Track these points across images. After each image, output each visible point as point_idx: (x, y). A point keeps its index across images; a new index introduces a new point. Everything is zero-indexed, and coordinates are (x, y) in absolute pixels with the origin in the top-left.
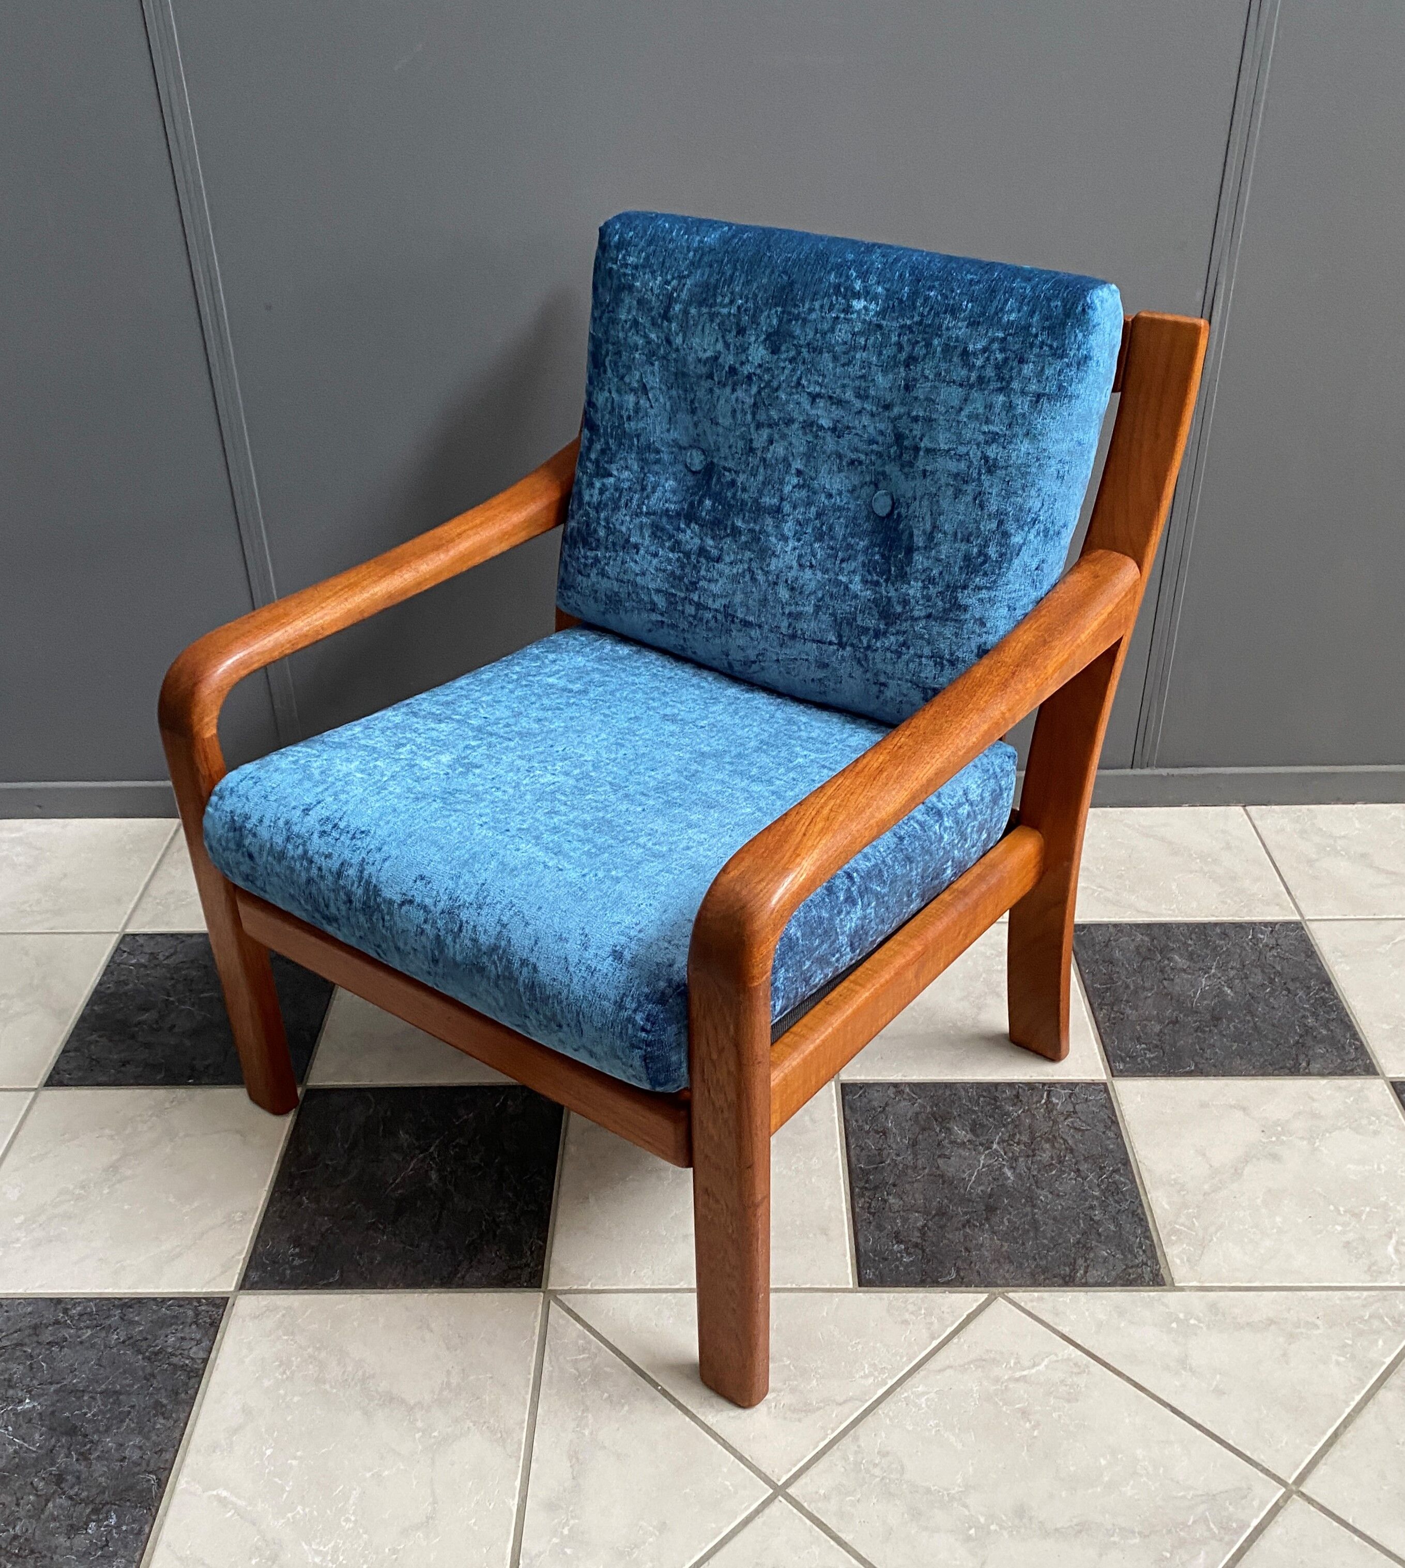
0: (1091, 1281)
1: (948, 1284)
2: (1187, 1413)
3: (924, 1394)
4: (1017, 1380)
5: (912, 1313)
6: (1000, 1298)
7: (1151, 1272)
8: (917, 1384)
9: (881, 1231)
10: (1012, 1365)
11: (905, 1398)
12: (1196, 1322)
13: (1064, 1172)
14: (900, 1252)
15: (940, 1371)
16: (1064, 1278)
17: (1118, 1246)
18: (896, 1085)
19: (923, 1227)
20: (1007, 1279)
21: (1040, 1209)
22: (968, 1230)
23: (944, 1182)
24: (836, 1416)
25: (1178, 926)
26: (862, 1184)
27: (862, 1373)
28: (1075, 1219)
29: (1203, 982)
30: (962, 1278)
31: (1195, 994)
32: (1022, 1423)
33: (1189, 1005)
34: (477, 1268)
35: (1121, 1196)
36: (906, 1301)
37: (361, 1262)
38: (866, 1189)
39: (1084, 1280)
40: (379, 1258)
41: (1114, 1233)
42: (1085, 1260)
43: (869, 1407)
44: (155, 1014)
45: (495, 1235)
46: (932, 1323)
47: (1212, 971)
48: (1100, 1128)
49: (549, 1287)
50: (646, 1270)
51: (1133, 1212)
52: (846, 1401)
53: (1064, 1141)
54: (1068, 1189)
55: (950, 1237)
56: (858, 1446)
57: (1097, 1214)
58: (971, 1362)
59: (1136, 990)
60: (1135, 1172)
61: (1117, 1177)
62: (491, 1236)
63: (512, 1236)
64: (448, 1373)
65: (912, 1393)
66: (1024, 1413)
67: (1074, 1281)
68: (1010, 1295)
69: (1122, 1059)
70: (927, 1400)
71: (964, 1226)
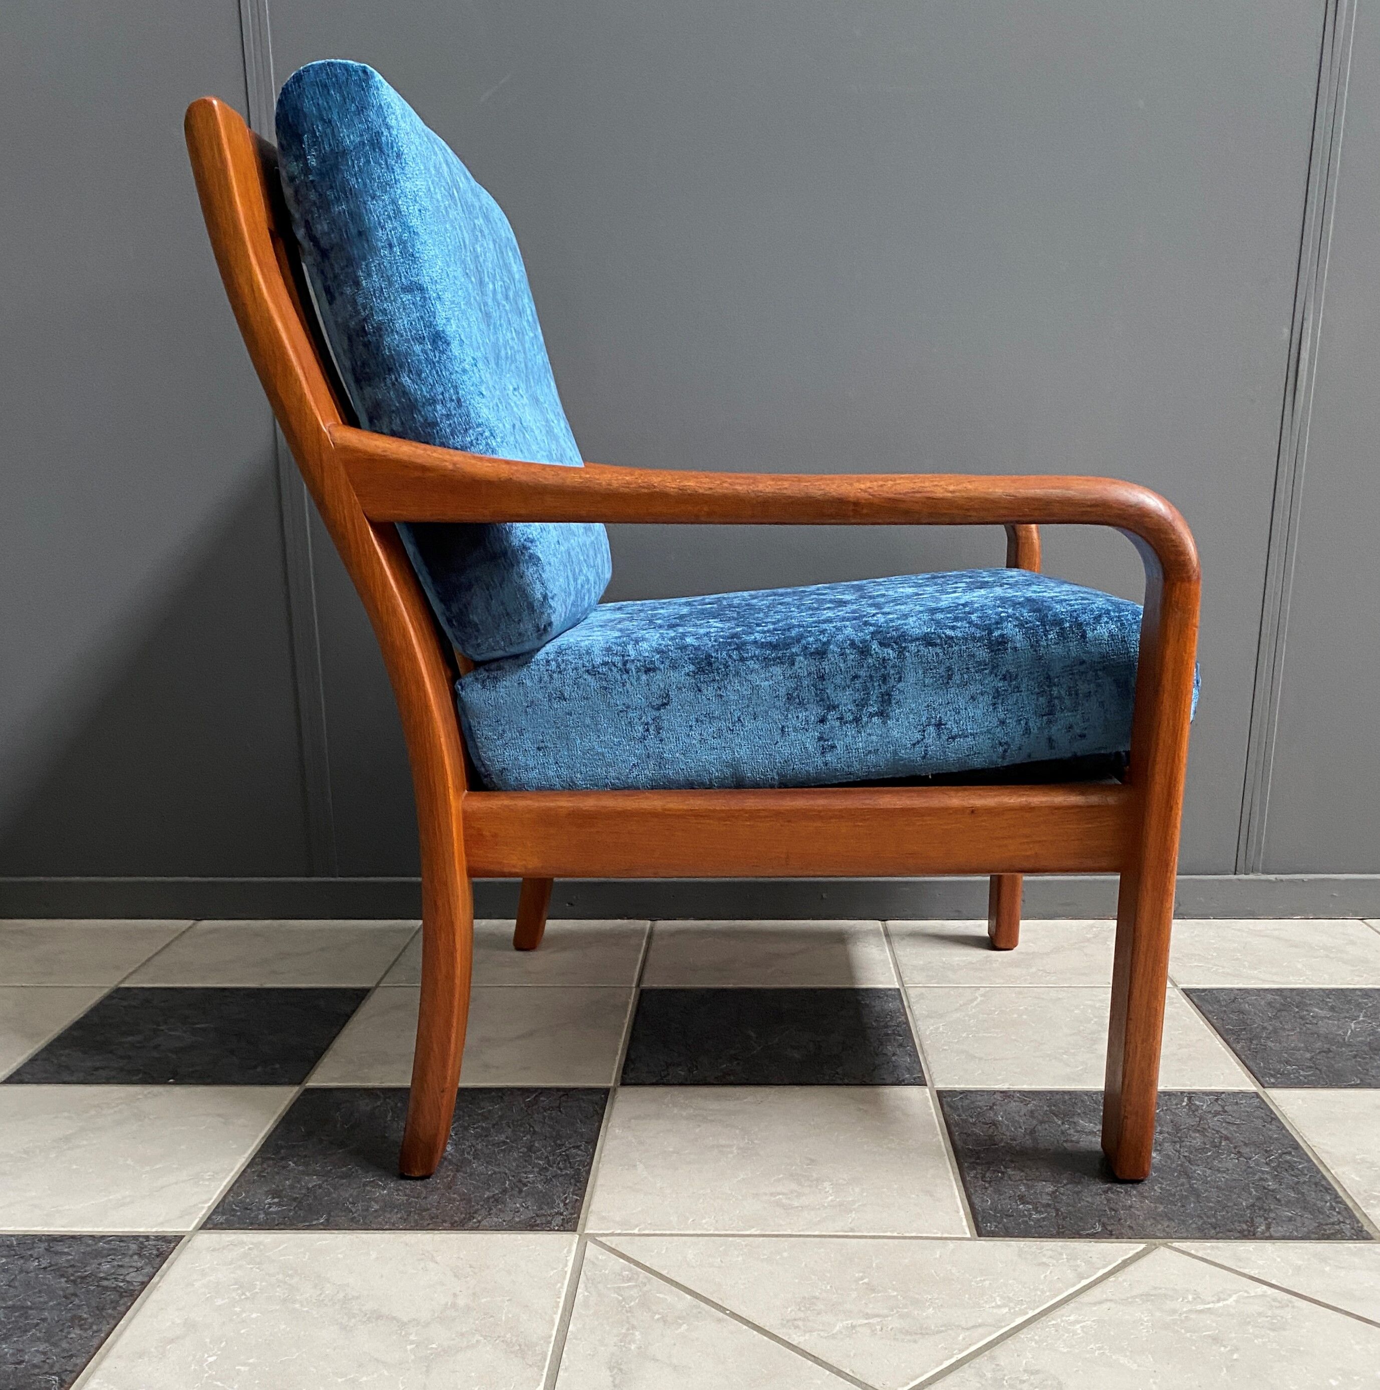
0: (1273, 1233)
1: (1093, 1236)
3: (1078, 1321)
4: (1200, 1312)
5: (1052, 1257)
6: (1162, 1248)
7: (1353, 1229)
8: (1069, 1314)
9: (1001, 1195)
10: (1191, 1299)
11: (1055, 1325)
13: (1223, 1154)
14: (1029, 1210)
15: (1095, 1304)
16: (1241, 1233)
17: (1305, 1208)
18: (1002, 1092)
19: (1054, 1192)
20: (1168, 1233)
21: (1197, 1180)
22: (1110, 1195)
24: (964, 1339)
25: (1312, 990)
26: (973, 1160)
27: (993, 1304)
28: (1245, 1188)
29: (1353, 1026)
30: (1111, 1231)
31: (1345, 1033)
32: (1214, 1347)
33: (1341, 1041)
34: (497, 1216)
35: (1296, 1171)
36: (1041, 1248)
37: (354, 1210)
38: (977, 1164)
39: (1267, 1234)
40: (376, 1207)
41: (1298, 1199)
42: (1266, 1219)
43: (1006, 1332)
44: (139, 1038)
45: (520, 1191)
46: (1078, 1266)
47: (1361, 1019)
48: (1259, 1123)
49: (586, 1232)
50: (707, 1219)
51: (1316, 1184)
52: (974, 1327)
53: (1218, 1132)
54: (1230, 1166)
55: (1089, 1199)
56: (997, 1365)
57: (1271, 1184)
58: (1136, 1297)
59: (1275, 1031)
60: (1310, 1154)
61: (1288, 1158)
62: (515, 1192)
63: (541, 1192)
64: (455, 1295)
65: (1062, 1321)
66: (1215, 1340)
67: (1254, 1235)
68: (1177, 1244)
69: (1272, 1076)
70: (1084, 1327)
71: (1105, 1192)
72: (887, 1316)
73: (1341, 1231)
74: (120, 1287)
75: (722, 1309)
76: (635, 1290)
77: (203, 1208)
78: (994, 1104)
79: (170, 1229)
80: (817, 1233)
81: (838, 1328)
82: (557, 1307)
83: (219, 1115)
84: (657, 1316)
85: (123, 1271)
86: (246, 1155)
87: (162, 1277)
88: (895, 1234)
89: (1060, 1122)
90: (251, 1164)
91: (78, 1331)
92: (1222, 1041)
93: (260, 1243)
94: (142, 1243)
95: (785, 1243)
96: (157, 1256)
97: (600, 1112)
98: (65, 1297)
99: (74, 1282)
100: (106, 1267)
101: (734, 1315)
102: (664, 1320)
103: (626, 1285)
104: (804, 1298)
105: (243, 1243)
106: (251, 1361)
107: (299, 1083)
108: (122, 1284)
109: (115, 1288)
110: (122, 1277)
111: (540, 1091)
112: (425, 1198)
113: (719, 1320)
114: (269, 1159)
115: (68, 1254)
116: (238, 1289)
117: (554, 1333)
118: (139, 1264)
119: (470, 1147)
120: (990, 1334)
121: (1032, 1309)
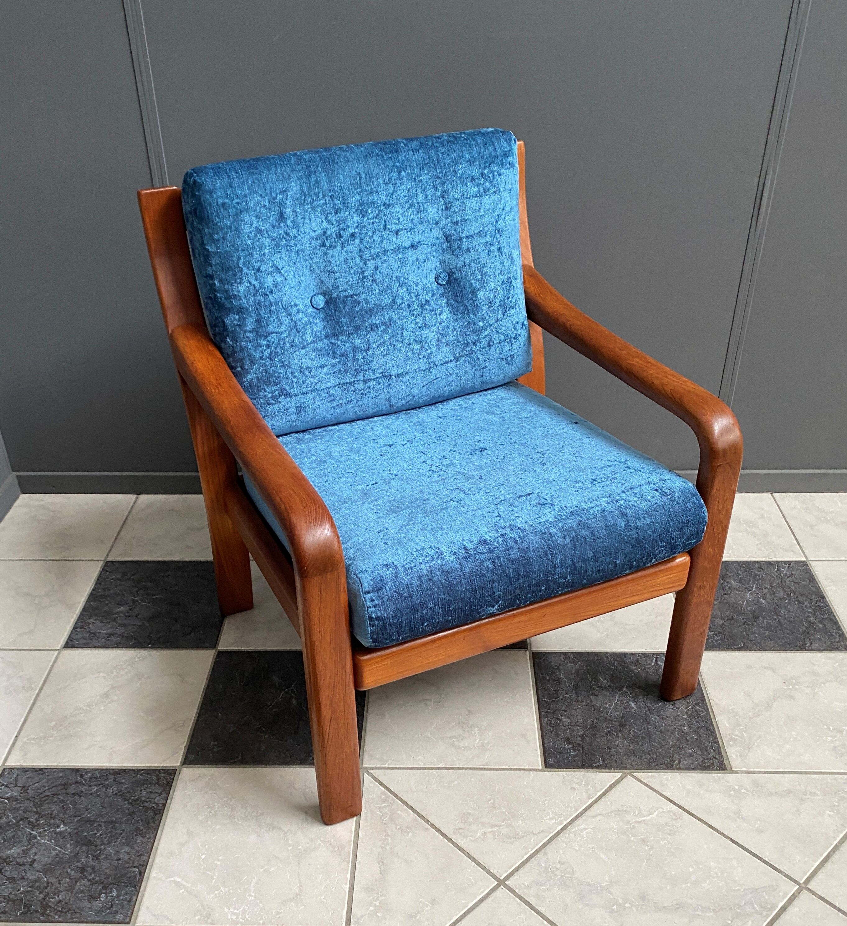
0: (682, 767)
1: (598, 767)
2: (740, 842)
3: (585, 829)
4: (640, 822)
5: (577, 783)
6: (629, 776)
7: (719, 762)
8: (580, 824)
9: (558, 737)
10: (637, 813)
11: (574, 832)
12: (745, 791)
14: (570, 749)
15: (594, 817)
16: (666, 765)
17: (699, 747)
18: (565, 654)
19: (583, 735)
20: (633, 765)
21: (652, 726)
22: (609, 737)
23: (594, 710)
24: (534, 841)
26: (546, 710)
27: (548, 817)
28: (673, 732)
29: (748, 596)
30: (606, 764)
31: (743, 602)
32: (643, 847)
33: (740, 609)
35: (700, 718)
36: (573, 777)
37: (253, 750)
38: (548, 713)
39: (678, 766)
40: (264, 747)
41: (696, 740)
42: (679, 755)
43: (553, 836)
46: (589, 789)
47: (753, 589)
49: (363, 766)
50: (420, 756)
51: (707, 728)
52: (539, 833)
55: (599, 740)
56: (547, 858)
57: (686, 729)
58: (612, 812)
60: (708, 705)
61: (698, 708)
65: (578, 828)
66: (644, 841)
67: (672, 766)
68: (635, 774)
70: (587, 833)
71: (607, 735)
72: (501, 826)
73: (713, 764)
74: (154, 807)
75: (427, 821)
76: (388, 808)
77: (181, 748)
78: (560, 664)
79: (169, 764)
80: (470, 766)
81: (478, 835)
84: (398, 827)
88: (507, 767)
90: (200, 714)
94: (159, 774)
95: (456, 774)
96: (167, 785)
101: (432, 825)
102: (401, 829)
103: (384, 805)
104: (464, 814)
107: (214, 647)
108: (154, 805)
110: (153, 800)
112: (286, 740)
113: (425, 829)
114: (208, 709)
115: (125, 783)
117: (353, 839)
120: (546, 837)
121: (566, 820)
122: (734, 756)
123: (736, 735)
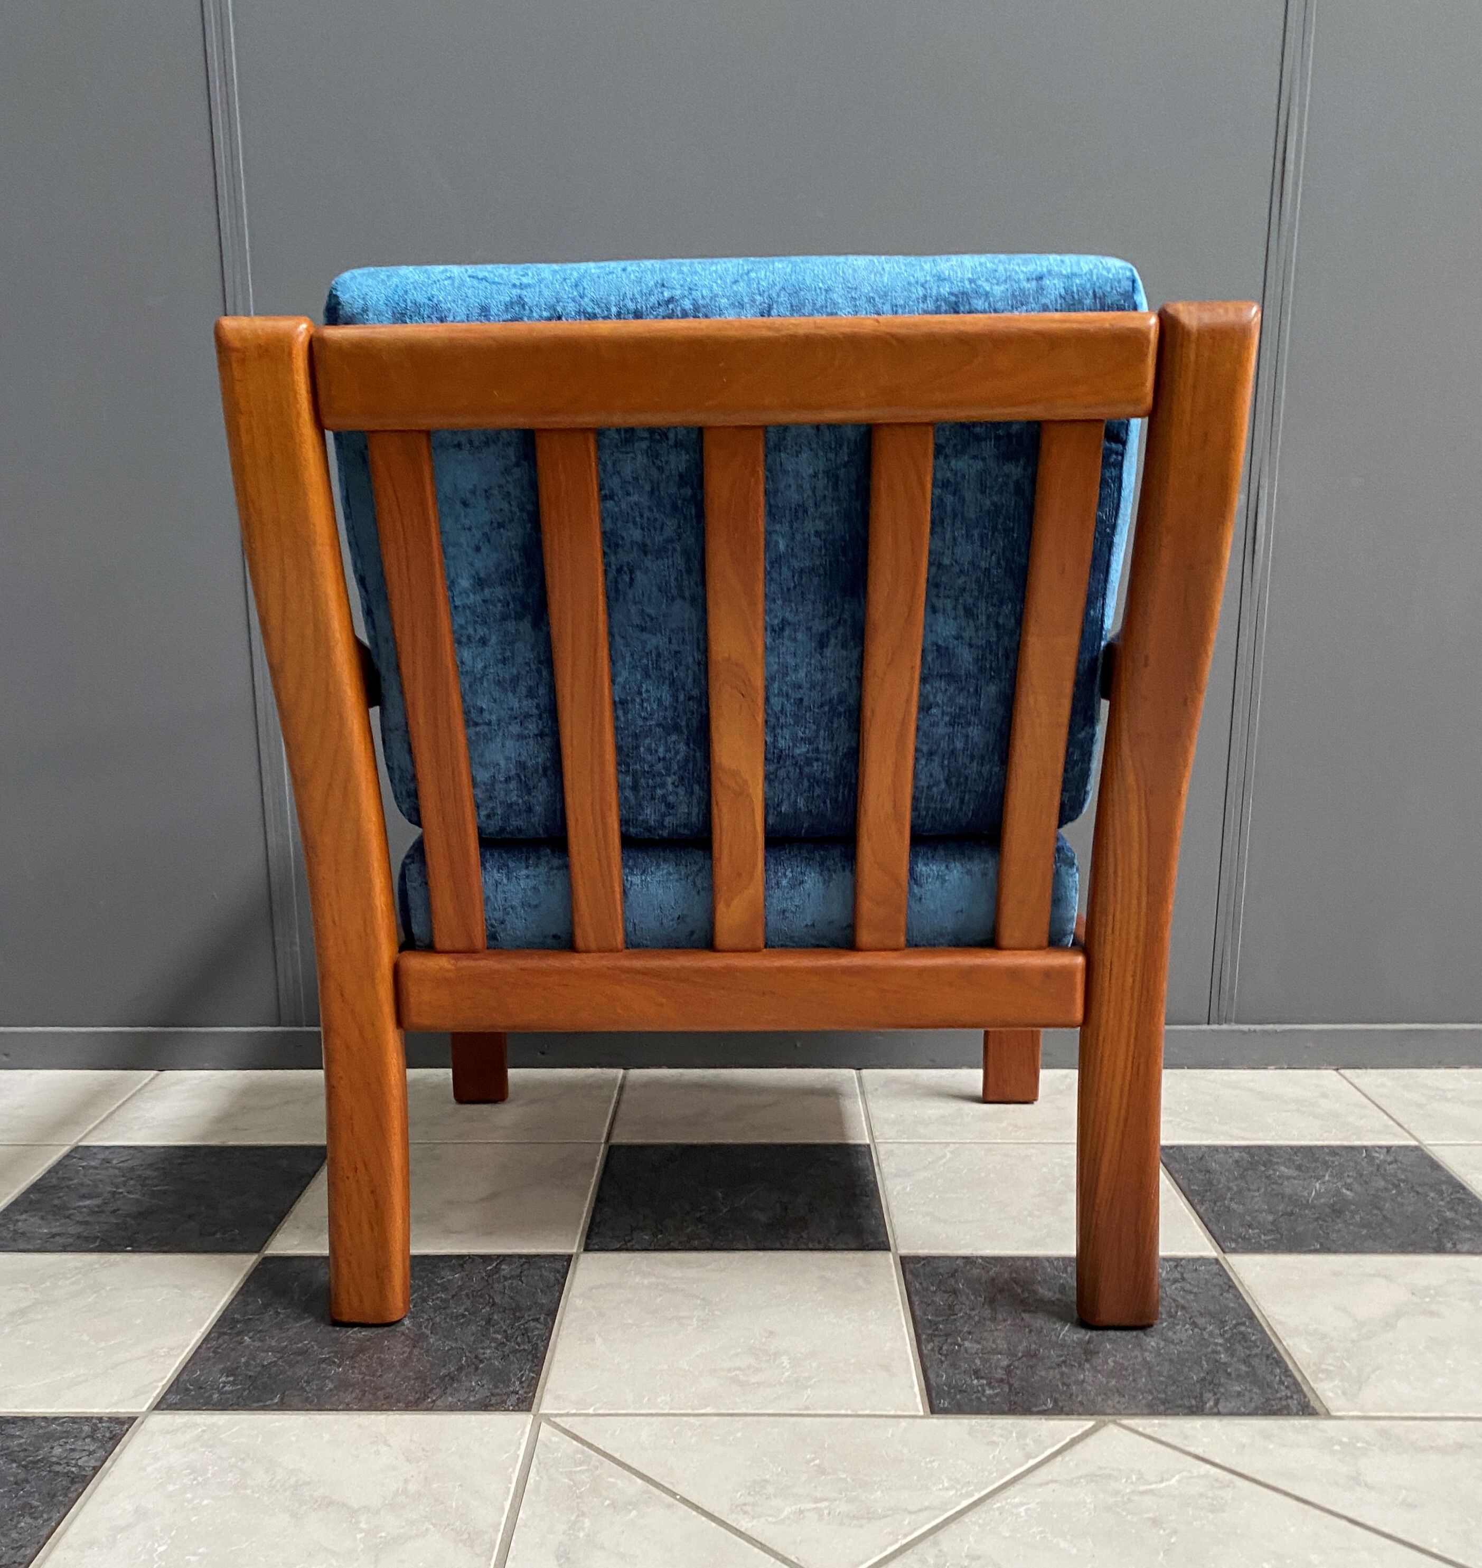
0: (1221, 1409)
1: (1044, 1413)
2: (1370, 1523)
3: (1022, 1504)
4: (1143, 1493)
5: (1001, 1436)
6: (1111, 1425)
7: (1299, 1403)
8: (1013, 1496)
9: (956, 1369)
10: (1134, 1480)
11: (998, 1508)
12: (1365, 1445)
13: (1178, 1324)
14: (982, 1386)
15: (1040, 1485)
16: (1189, 1409)
17: (1254, 1383)
18: (964, 1258)
19: (1009, 1366)
20: (1117, 1409)
22: (1064, 1369)
23: (1030, 1331)
24: (909, 1523)
25: (1280, 1147)
26: (930, 1332)
27: (941, 1486)
28: (1198, 1362)
29: (1317, 1185)
31: (1310, 1194)
32: (1154, 1531)
33: (1304, 1202)
34: (452, 1395)
35: (1249, 1343)
36: (992, 1426)
37: (308, 1389)
38: (935, 1336)
39: (1215, 1410)
40: (331, 1386)
41: (1247, 1372)
42: (1215, 1394)
43: (952, 1516)
44: (98, 1201)
45: (477, 1369)
46: (1027, 1445)
47: (1327, 1178)
48: (1216, 1291)
49: (541, 1411)
50: (663, 1398)
51: (1268, 1357)
52: (920, 1510)
53: (1174, 1300)
54: (1184, 1337)
55: (1043, 1373)
56: (940, 1551)
57: (1223, 1357)
58: (1081, 1477)
59: (1240, 1191)
60: (1264, 1325)
61: (1243, 1328)
62: (472, 1369)
63: (498, 1369)
64: (406, 1481)
65: (1007, 1503)
66: (1156, 1522)
67: (1203, 1411)
68: (1126, 1421)
69: (1233, 1240)
70: (1026, 1510)
71: (1059, 1365)
72: (835, 1500)
73: (1287, 1407)
74: (73, 1472)
75: (673, 1494)
76: (587, 1474)
77: (156, 1387)
78: (956, 1271)
79: (124, 1409)
80: (771, 1411)
81: (785, 1513)
82: (508, 1493)
83: (176, 1286)
84: (607, 1502)
85: (77, 1455)
86: (202, 1330)
87: (115, 1461)
88: (849, 1412)
89: (1019, 1291)
90: (207, 1339)
91: (28, 1520)
92: (1186, 1202)
93: (213, 1424)
94: (95, 1425)
95: (739, 1422)
96: (111, 1439)
97: (562, 1280)
98: (16, 1483)
99: (25, 1467)
100: (58, 1451)
101: (684, 1501)
102: (613, 1505)
103: (579, 1469)
104: (755, 1481)
105: (196, 1425)
106: (201, 1550)
107: (258, 1250)
108: (73, 1469)
109: (67, 1473)
110: (73, 1462)
111: (501, 1258)
112: (381, 1376)
113: (669, 1506)
114: (225, 1334)
115: (20, 1437)
116: (190, 1474)
117: (504, 1520)
118: (92, 1448)
119: (428, 1320)
120: (936, 1517)
121: (979, 1491)
122: (1331, 1394)
123: (1329, 1365)
